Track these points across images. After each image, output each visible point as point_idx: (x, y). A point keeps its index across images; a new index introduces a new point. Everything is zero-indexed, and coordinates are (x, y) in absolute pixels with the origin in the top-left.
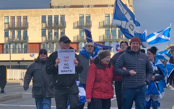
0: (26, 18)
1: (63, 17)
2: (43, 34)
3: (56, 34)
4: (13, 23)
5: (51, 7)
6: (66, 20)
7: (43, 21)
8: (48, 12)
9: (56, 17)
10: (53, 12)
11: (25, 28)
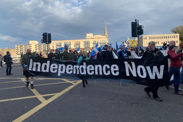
0: (79, 42)
1: (89, 41)
2: (84, 46)
3: (88, 46)
4: (76, 43)
5: (86, 39)
6: (90, 42)
7: (84, 42)
8: (85, 40)
9: (87, 41)
10: (87, 40)
11: (80, 44)
